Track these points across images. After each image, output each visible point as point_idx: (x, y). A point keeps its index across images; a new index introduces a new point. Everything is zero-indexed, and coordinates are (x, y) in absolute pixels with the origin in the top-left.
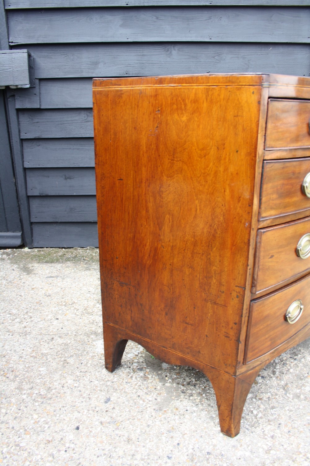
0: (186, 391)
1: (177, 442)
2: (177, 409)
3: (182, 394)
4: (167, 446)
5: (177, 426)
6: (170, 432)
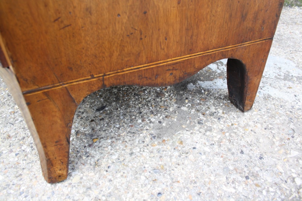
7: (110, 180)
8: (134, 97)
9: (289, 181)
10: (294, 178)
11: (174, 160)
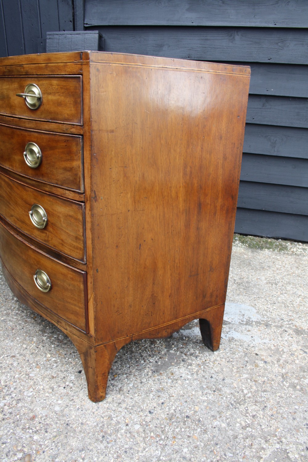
0: (187, 360)
1: (162, 401)
2: (172, 374)
3: (182, 362)
4: (152, 402)
5: (167, 388)
6: (159, 392)
7: (131, 398)
8: (135, 345)
9: (240, 392)
10: (243, 390)
11: (169, 384)
